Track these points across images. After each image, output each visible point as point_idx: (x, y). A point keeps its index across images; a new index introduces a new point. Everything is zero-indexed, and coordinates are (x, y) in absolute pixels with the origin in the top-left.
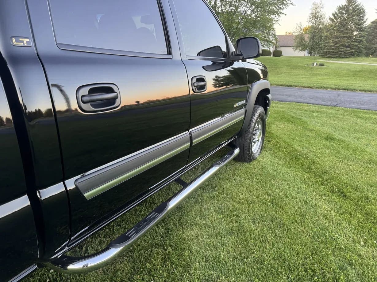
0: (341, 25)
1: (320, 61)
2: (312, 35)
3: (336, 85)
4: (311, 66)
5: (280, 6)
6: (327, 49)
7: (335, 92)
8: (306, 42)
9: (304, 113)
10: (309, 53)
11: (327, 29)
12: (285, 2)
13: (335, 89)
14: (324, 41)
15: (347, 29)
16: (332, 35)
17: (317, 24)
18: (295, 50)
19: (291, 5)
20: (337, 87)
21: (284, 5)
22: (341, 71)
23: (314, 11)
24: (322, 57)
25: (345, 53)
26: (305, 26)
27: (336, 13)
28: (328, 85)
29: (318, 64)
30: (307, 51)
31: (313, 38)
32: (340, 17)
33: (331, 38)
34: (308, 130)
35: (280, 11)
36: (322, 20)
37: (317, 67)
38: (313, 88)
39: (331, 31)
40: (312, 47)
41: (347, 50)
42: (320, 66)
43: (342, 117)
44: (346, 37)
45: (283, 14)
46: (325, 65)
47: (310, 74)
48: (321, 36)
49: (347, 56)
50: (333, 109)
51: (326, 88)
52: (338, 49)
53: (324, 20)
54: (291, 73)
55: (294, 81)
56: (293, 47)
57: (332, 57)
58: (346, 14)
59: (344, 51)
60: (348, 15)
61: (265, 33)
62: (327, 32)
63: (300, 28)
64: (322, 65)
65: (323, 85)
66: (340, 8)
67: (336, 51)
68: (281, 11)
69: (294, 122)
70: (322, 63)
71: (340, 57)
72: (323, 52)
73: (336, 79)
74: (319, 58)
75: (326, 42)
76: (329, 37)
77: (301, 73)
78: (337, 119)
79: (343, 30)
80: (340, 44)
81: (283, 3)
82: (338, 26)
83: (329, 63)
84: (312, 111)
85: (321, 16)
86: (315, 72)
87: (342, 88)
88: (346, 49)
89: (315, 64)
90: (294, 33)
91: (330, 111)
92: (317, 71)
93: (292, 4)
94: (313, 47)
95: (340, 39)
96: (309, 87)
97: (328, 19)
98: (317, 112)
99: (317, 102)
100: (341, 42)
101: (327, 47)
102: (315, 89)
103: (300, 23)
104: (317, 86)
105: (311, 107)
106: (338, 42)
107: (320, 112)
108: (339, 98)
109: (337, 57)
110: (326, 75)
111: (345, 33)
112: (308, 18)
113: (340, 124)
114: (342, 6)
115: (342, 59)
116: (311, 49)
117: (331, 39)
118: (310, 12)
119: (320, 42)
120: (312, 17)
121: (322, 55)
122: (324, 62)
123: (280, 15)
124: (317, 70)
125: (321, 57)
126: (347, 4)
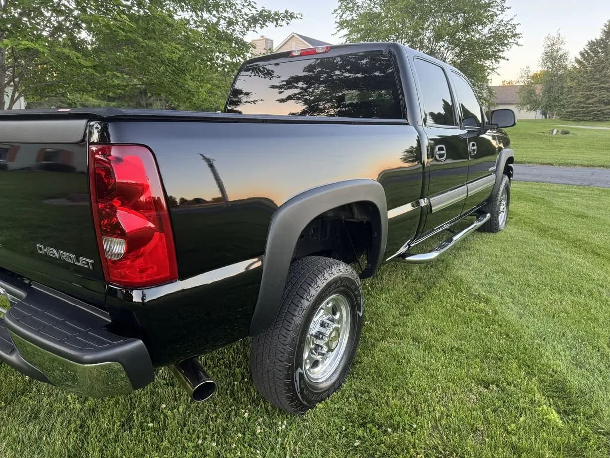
0: (594, 70)
1: (563, 127)
2: (547, 86)
3: (588, 161)
4: (548, 134)
5: (498, 47)
6: (574, 107)
7: (587, 171)
8: (538, 97)
9: (546, 193)
10: (543, 114)
11: (571, 75)
12: (506, 42)
13: (588, 166)
14: (568, 95)
15: (605, 76)
16: (580, 85)
17: (555, 68)
18: (520, 109)
19: (515, 45)
20: (591, 163)
21: (506, 45)
22: (597, 141)
23: (550, 49)
24: (566, 120)
25: (603, 113)
26: (535, 72)
27: (586, 52)
28: (577, 161)
29: (560, 130)
30: (538, 112)
31: (549, 90)
32: (592, 58)
33: (578, 90)
34: (555, 209)
35: (498, 54)
36: (564, 62)
37: (558, 136)
38: (554, 165)
39: (579, 79)
40: (548, 104)
41: (606, 109)
42: (563, 134)
43: (598, 196)
44: (605, 89)
45: (504, 58)
46: (571, 132)
47: (548, 146)
48: (563, 88)
49: (606, 118)
50: (584, 188)
51: (575, 165)
52: (591, 107)
53: (567, 63)
54: (518, 144)
55: (524, 156)
56: (516, 105)
57: (582, 120)
58: (602, 52)
59: (601, 110)
60: (606, 55)
61: (475, 86)
62: (572, 80)
63: (527, 76)
64: (566, 133)
65: (570, 161)
66: (592, 44)
67: (588, 110)
68: (501, 54)
69: (536, 202)
70: (565, 129)
71: (595, 119)
72: (567, 112)
73: (589, 153)
74: (561, 121)
75: (572, 97)
76: (575, 89)
77: (533, 145)
78: (591, 199)
79: (599, 77)
80: (595, 99)
81: (504, 43)
82: (591, 71)
83: (577, 129)
84: (557, 191)
85: (561, 56)
86: (556, 143)
87: (598, 165)
88: (604, 107)
89: (555, 132)
90: (518, 82)
91: (582, 191)
92: (558, 142)
93: (517, 43)
94: (550, 104)
95: (594, 92)
96: (548, 164)
97: (573, 60)
98: (564, 191)
99: (562, 181)
100: (596, 96)
101: (572, 105)
102: (557, 166)
103: (527, 68)
104: (561, 163)
105: (555, 186)
106: (591, 96)
107: (568, 192)
108: (593, 177)
109: (590, 119)
110: (573, 147)
111: (602, 83)
112: (540, 60)
113: (595, 203)
114: (597, 40)
115: (598, 123)
116: (546, 108)
117: (578, 92)
118: (543, 50)
119: (561, 97)
120: (547, 58)
121: (565, 117)
122: (570, 128)
123: (499, 59)
124: (558, 140)
125: (564, 120)
126: (604, 37)
